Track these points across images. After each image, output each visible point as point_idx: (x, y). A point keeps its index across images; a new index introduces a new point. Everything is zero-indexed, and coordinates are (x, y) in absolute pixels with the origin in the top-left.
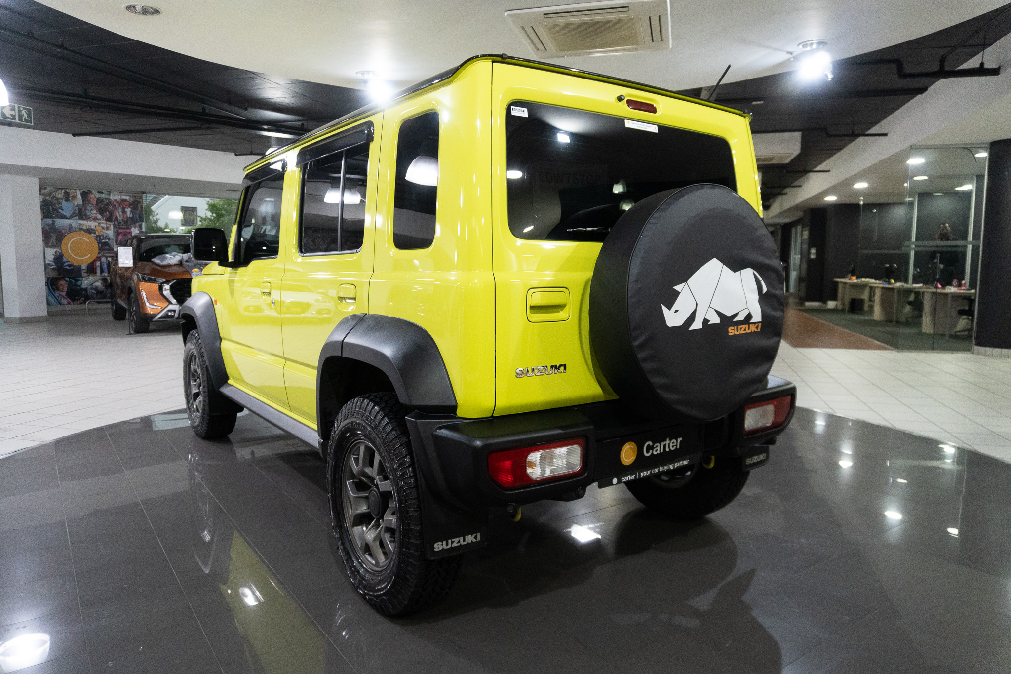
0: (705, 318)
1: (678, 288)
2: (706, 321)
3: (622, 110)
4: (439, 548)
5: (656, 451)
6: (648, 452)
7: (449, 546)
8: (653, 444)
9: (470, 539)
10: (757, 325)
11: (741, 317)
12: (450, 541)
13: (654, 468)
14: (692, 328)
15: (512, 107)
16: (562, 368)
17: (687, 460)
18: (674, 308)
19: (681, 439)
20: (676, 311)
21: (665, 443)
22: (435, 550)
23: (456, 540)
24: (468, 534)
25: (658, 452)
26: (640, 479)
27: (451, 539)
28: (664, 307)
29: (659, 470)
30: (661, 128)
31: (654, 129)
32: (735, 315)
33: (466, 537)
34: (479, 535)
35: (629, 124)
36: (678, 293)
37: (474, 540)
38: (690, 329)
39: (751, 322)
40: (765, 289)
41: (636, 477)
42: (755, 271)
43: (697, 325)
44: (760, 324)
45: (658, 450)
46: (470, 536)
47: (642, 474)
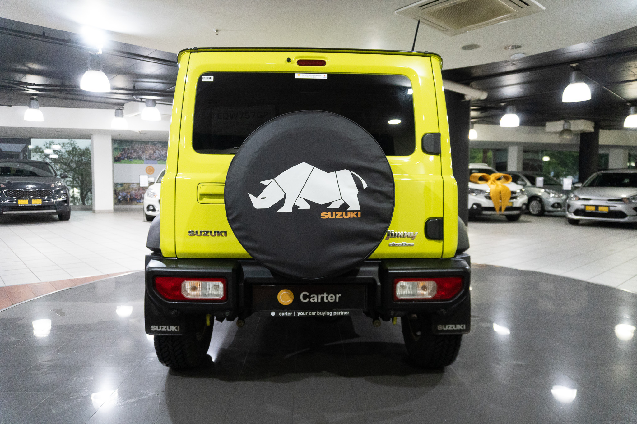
0: (294, 205)
1: (264, 183)
2: (295, 207)
3: (293, 67)
4: (154, 329)
5: (314, 300)
6: (305, 299)
7: (160, 329)
8: (310, 295)
9: (173, 328)
10: (356, 213)
11: (336, 205)
12: (160, 327)
13: (311, 312)
14: (281, 210)
15: (202, 77)
16: (223, 234)
17: (347, 311)
18: (261, 196)
19: (340, 295)
20: (263, 198)
21: (322, 295)
22: (151, 329)
23: (165, 327)
24: (172, 325)
25: (316, 300)
26: (297, 317)
27: (162, 325)
28: (251, 196)
29: (316, 314)
30: (330, 75)
31: (325, 77)
32: (329, 204)
33: (171, 327)
34: (179, 327)
35: (297, 76)
36: (265, 186)
37: (176, 330)
38: (279, 211)
39: (348, 210)
40: (365, 186)
41: (293, 314)
42: (352, 172)
43: (287, 208)
44: (360, 213)
45: (315, 299)
46: (173, 327)
47: (299, 314)
